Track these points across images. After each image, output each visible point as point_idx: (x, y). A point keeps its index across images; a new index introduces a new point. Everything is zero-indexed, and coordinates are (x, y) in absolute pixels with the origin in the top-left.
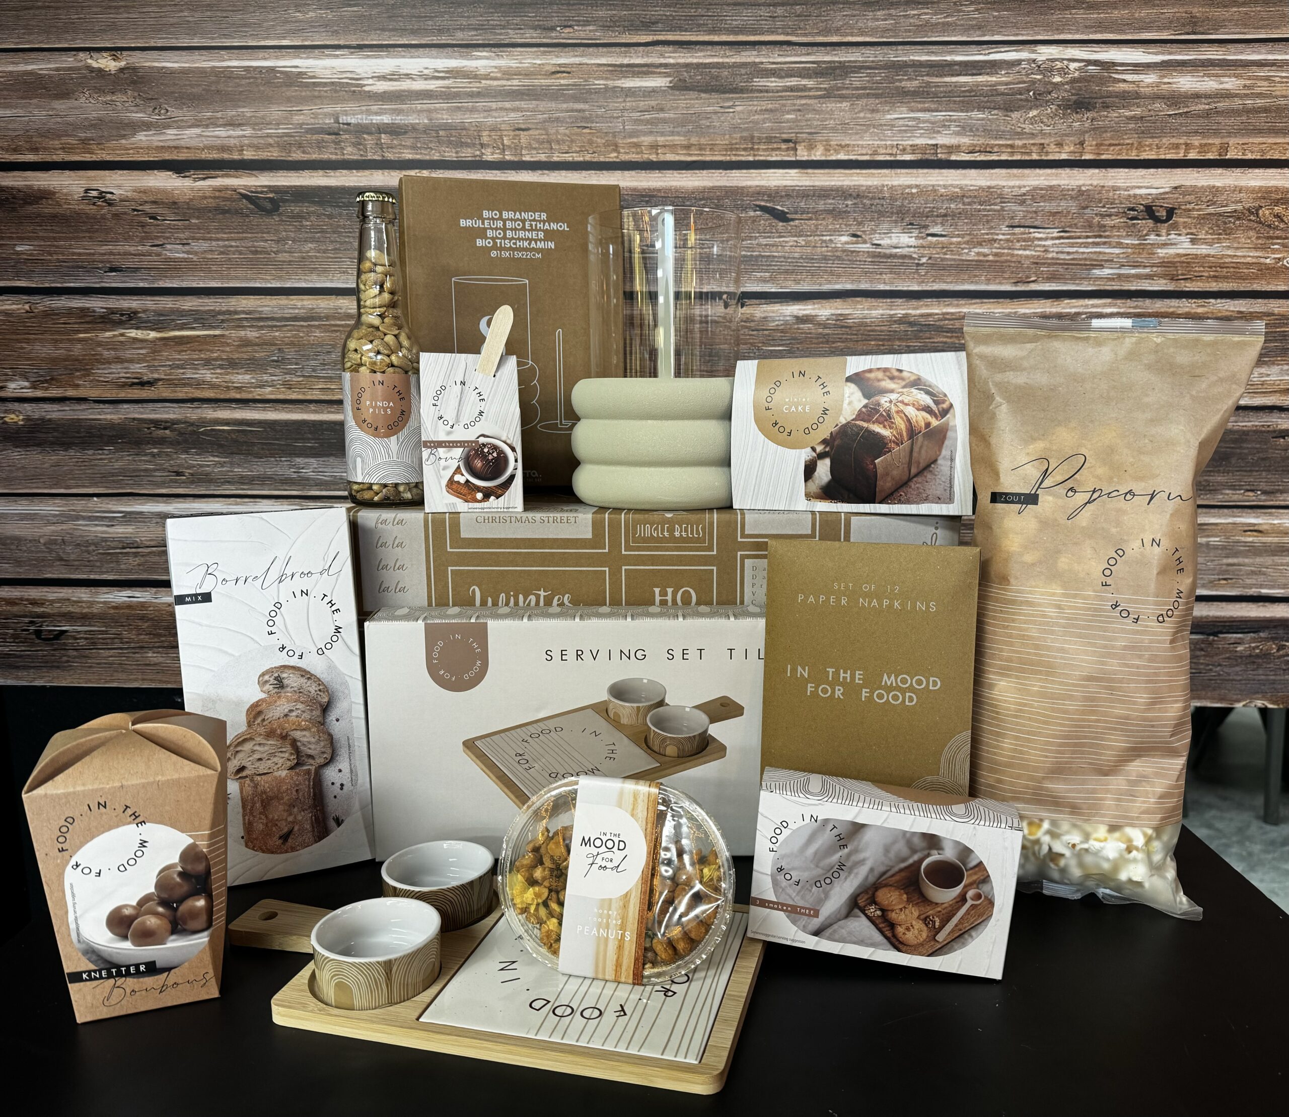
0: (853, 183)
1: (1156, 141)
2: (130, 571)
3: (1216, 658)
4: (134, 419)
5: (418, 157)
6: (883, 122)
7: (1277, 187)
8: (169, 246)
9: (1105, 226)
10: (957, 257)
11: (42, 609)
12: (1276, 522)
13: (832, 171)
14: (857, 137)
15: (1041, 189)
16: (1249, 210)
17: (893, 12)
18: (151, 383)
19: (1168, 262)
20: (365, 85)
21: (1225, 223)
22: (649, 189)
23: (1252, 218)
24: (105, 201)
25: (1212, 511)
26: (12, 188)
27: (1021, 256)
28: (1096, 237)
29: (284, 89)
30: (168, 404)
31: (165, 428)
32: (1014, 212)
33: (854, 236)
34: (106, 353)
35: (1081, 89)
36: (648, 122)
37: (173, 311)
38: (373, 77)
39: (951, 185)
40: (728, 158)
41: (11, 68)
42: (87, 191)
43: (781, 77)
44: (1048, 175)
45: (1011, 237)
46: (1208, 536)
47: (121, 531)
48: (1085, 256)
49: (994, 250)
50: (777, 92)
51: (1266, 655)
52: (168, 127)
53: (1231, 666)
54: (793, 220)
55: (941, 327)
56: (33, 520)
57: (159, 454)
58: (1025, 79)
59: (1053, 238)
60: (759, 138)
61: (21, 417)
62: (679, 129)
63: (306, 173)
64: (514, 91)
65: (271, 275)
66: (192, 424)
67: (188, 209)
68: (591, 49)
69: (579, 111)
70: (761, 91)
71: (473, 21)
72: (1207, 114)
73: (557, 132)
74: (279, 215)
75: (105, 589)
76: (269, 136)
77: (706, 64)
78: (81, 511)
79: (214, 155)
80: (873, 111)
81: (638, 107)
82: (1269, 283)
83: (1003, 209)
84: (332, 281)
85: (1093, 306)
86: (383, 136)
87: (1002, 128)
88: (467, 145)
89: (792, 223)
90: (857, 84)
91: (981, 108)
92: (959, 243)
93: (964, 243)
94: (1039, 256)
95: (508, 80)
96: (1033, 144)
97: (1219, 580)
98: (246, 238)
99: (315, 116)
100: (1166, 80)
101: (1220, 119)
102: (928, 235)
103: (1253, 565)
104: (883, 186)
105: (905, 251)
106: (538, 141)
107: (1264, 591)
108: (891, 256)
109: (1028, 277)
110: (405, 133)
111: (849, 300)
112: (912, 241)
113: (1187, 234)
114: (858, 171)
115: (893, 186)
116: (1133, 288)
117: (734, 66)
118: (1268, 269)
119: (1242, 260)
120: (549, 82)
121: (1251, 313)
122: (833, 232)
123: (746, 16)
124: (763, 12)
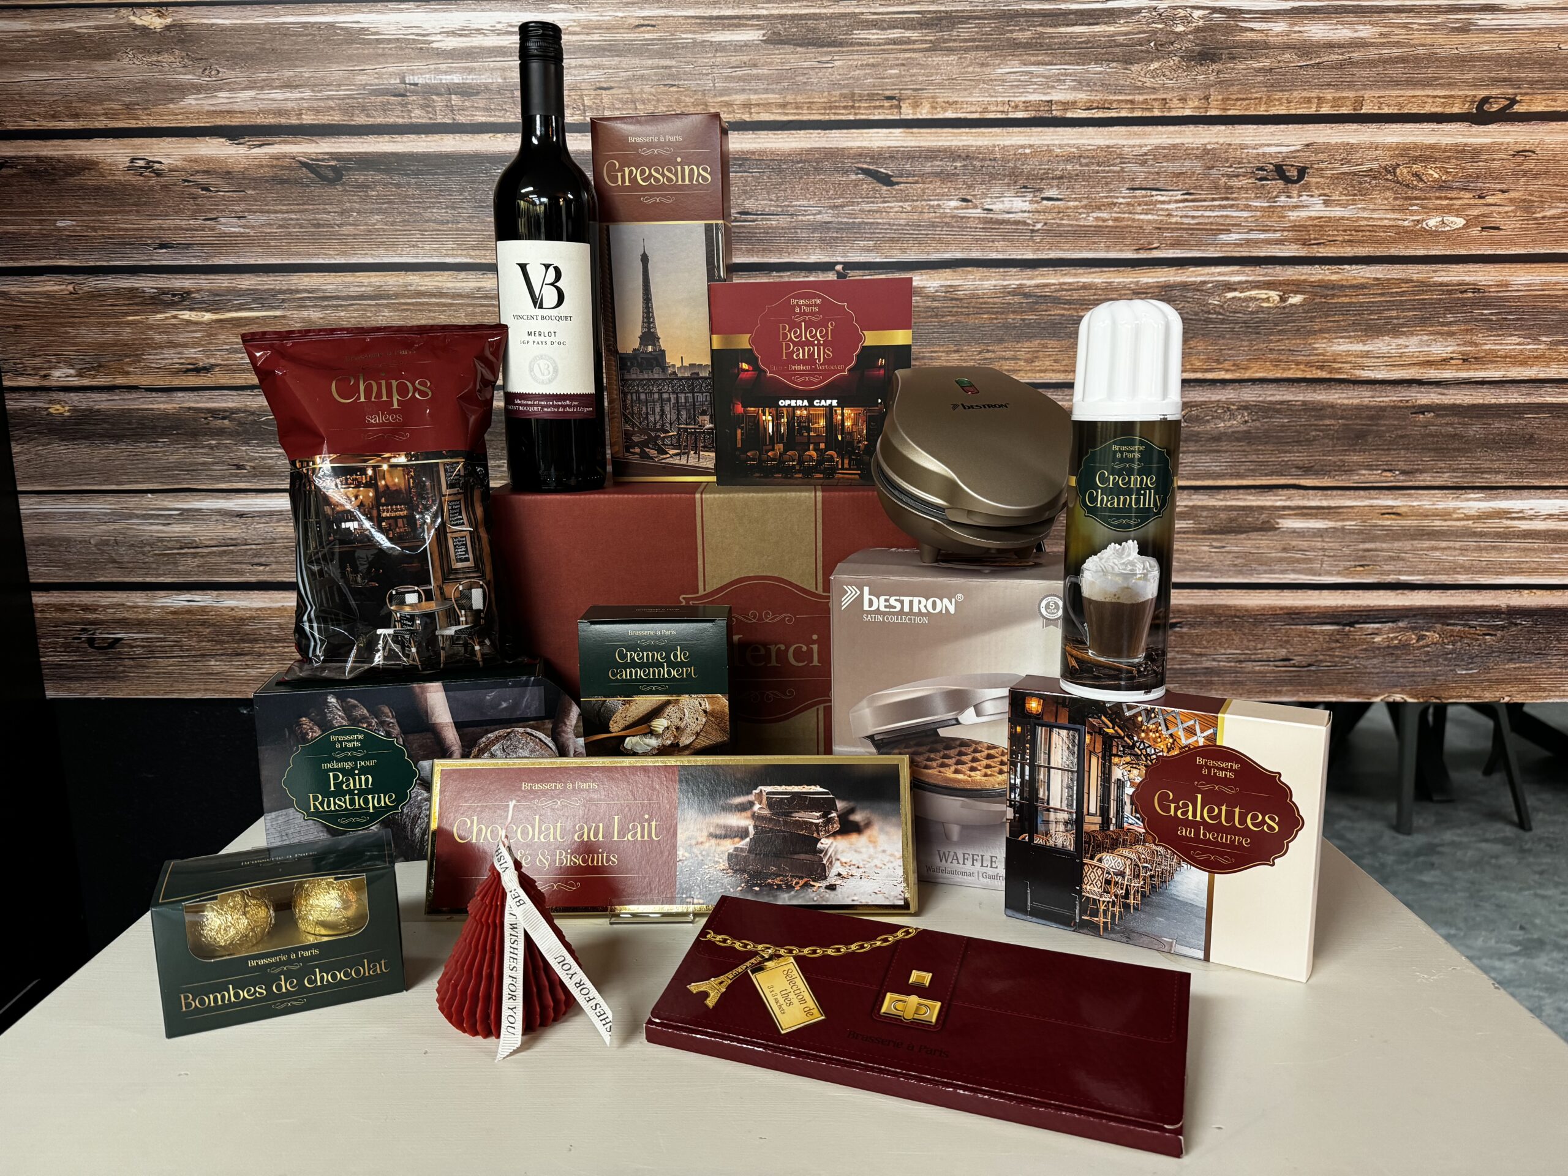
0: (960, 144)
1: (1287, 95)
2: (188, 573)
3: (1352, 650)
4: (190, 408)
5: (492, 119)
6: (993, 77)
7: (1415, 144)
8: (223, 220)
9: (1232, 188)
10: (1074, 223)
11: (95, 616)
12: (1415, 504)
13: (939, 130)
14: (966, 93)
15: (1164, 148)
16: (1385, 168)
18: (207, 369)
19: (1300, 226)
20: (433, 42)
21: (1361, 183)
22: (743, 152)
23: (1389, 177)
24: (153, 171)
25: (1348, 492)
26: (51, 158)
27: (1142, 220)
28: (1223, 199)
29: (344, 47)
30: (226, 392)
31: (224, 418)
32: (1135, 173)
33: (964, 200)
34: (157, 337)
35: (1205, 40)
36: (740, 79)
37: (230, 291)
38: (441, 33)
39: (1068, 145)
40: (827, 118)
41: (46, 26)
42: (133, 160)
43: (884, 29)
44: (1171, 133)
45: (1132, 201)
46: (1343, 520)
47: (177, 529)
48: (1211, 220)
49: (1114, 215)
50: (879, 45)
51: (1405, 646)
52: (221, 89)
53: (1368, 658)
54: (898, 183)
56: (82, 519)
57: (217, 446)
58: (1145, 28)
59: (1177, 202)
60: (860, 96)
61: (67, 408)
62: (774, 86)
63: (371, 139)
64: (594, 47)
65: (335, 249)
66: (253, 414)
67: (244, 178)
69: (666, 67)
70: (862, 44)
72: (1340, 65)
73: (642, 92)
74: (343, 184)
75: (162, 593)
76: (329, 98)
77: (801, 15)
78: (135, 509)
79: (271, 120)
80: (983, 65)
81: (729, 63)
82: (1407, 247)
83: (1122, 170)
84: (401, 255)
85: (1220, 274)
86: (453, 97)
87: (1122, 82)
89: (896, 187)
90: (965, 35)
91: (1098, 61)
92: (1076, 207)
93: (1083, 207)
94: (1161, 221)
95: (588, 34)
96: (1155, 100)
97: (1356, 566)
98: (306, 210)
99: (380, 76)
100: (1296, 28)
101: (1355, 70)
102: (1043, 199)
103: (1391, 550)
104: (994, 146)
105: (1018, 217)
106: (621, 100)
107: (1404, 578)
108: (1003, 222)
109: (1150, 244)
110: (478, 93)
111: (960, 270)
112: (1027, 206)
113: (1320, 195)
114: (967, 130)
115: (1004, 146)
116: (1262, 254)
117: (832, 17)
118: (1406, 232)
119: (1379, 223)
120: (632, 36)
121: (1388, 279)
122: (940, 197)
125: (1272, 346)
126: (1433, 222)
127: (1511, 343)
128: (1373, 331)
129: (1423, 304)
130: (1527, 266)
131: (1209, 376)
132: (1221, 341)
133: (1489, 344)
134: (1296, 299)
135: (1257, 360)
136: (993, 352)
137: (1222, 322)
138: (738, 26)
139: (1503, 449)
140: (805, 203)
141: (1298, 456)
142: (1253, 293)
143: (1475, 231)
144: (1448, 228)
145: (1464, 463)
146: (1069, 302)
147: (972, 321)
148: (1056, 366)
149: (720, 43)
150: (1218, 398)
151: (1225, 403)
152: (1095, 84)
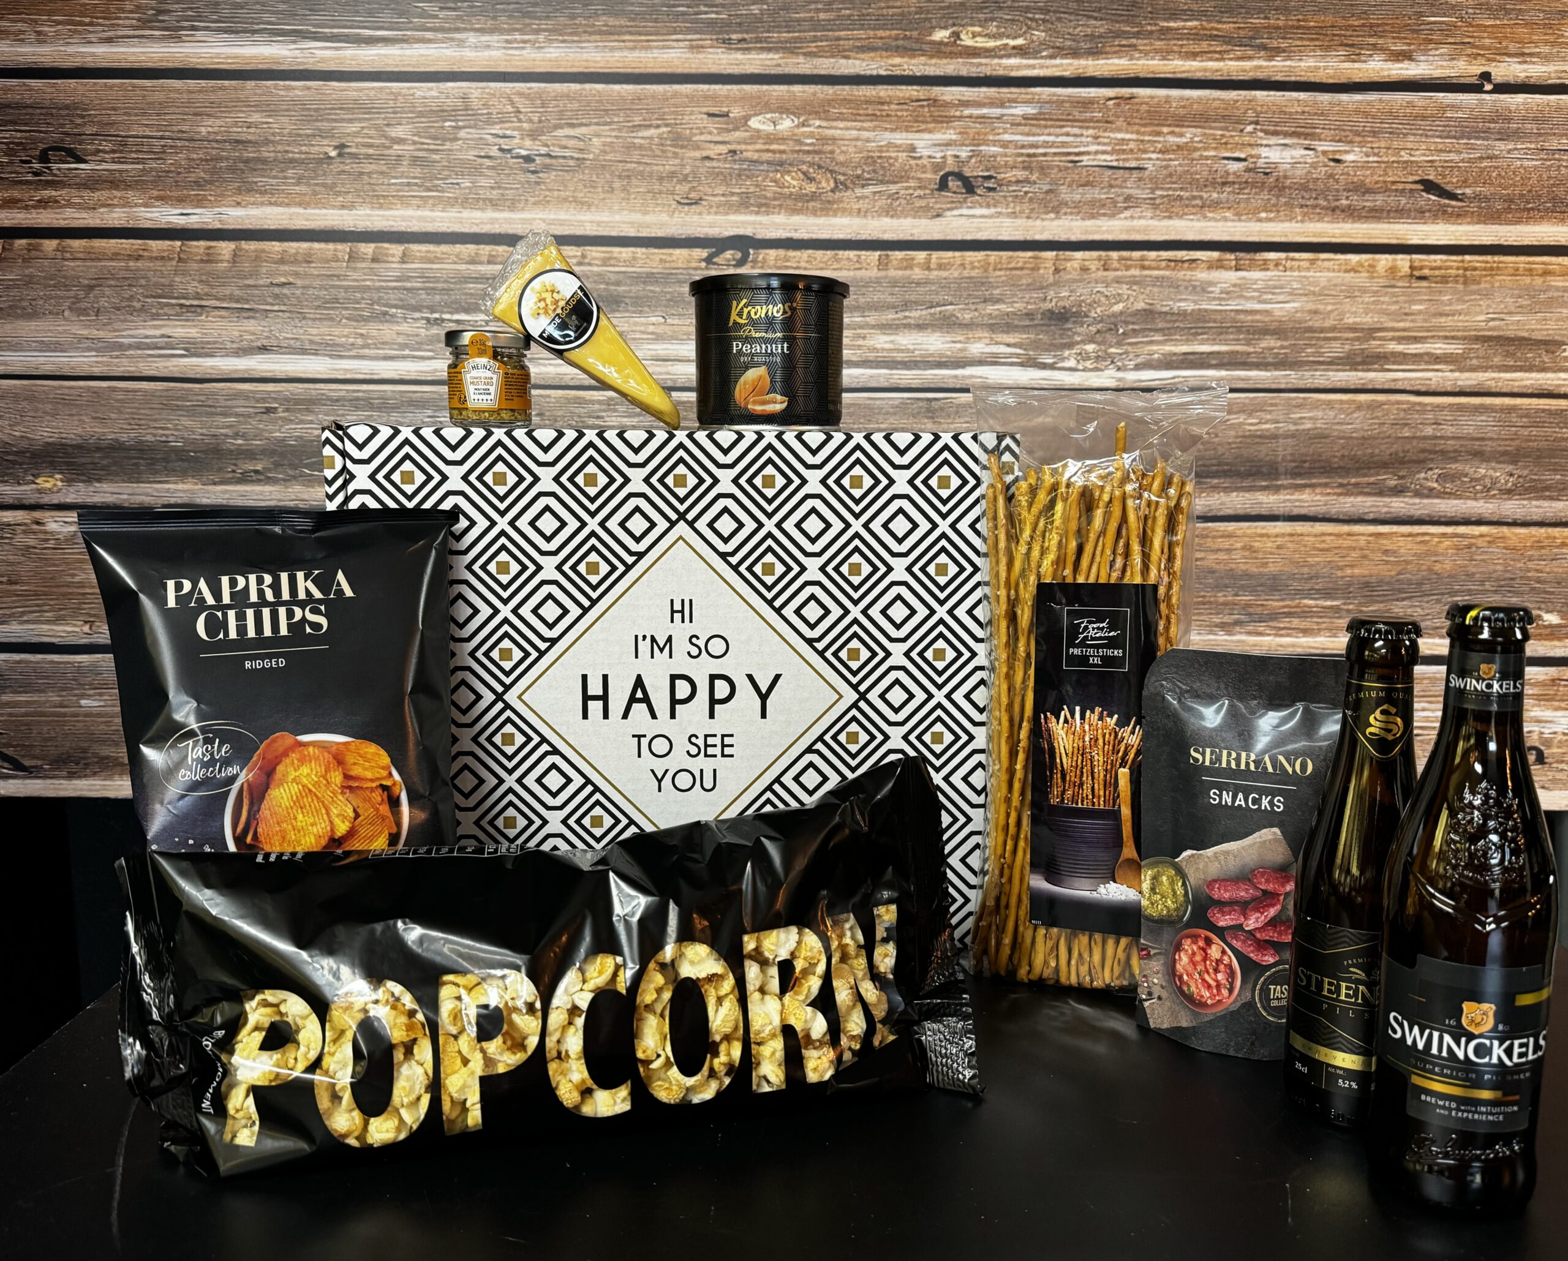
0: (1341, 225)
1: (966, 273)
6: (1304, 299)
7: (815, 215)
9: (1024, 168)
10: (1208, 131)
13: (1367, 241)
14: (1335, 282)
15: (1104, 215)
16: (847, 188)
17: (1292, 428)
19: (942, 122)
21: (874, 171)
23: (842, 178)
27: (1127, 132)
28: (1034, 155)
32: (1138, 187)
33: (1338, 161)
35: (1061, 336)
39: (1216, 220)
40: (1496, 258)
43: (1428, 354)
44: (1096, 232)
45: (1139, 155)
48: (1047, 131)
49: (1161, 139)
50: (1433, 337)
54: (1416, 182)
55: (1228, 43)
58: (1130, 348)
60: (1457, 282)
62: (1556, 294)
70: (1453, 338)
72: (906, 305)
77: (1521, 371)
80: (1316, 312)
82: (814, 94)
83: (1153, 191)
85: (1033, 67)
87: (1156, 290)
89: (1417, 178)
90: (1336, 344)
91: (1183, 314)
92: (1206, 149)
93: (1198, 149)
94: (1105, 131)
96: (1116, 270)
100: (959, 346)
101: (890, 299)
102: (1245, 160)
104: (1302, 221)
105: (1273, 140)
108: (1294, 134)
109: (1118, 105)
111: (1343, 80)
112: (1264, 152)
113: (920, 158)
114: (1334, 240)
115: (1291, 220)
116: (984, 89)
117: (1486, 369)
118: (817, 113)
119: (849, 124)
121: (832, 56)
122: (1365, 166)
123: (1470, 426)
124: (1449, 430)
126: (786, 124)
129: (788, 27)
130: (669, 71)
134: (941, 35)
137: (1028, 9)
142: (992, 44)
143: (736, 112)
144: (769, 116)
146: (1212, 37)
147: (1329, 19)
152: (1186, 288)
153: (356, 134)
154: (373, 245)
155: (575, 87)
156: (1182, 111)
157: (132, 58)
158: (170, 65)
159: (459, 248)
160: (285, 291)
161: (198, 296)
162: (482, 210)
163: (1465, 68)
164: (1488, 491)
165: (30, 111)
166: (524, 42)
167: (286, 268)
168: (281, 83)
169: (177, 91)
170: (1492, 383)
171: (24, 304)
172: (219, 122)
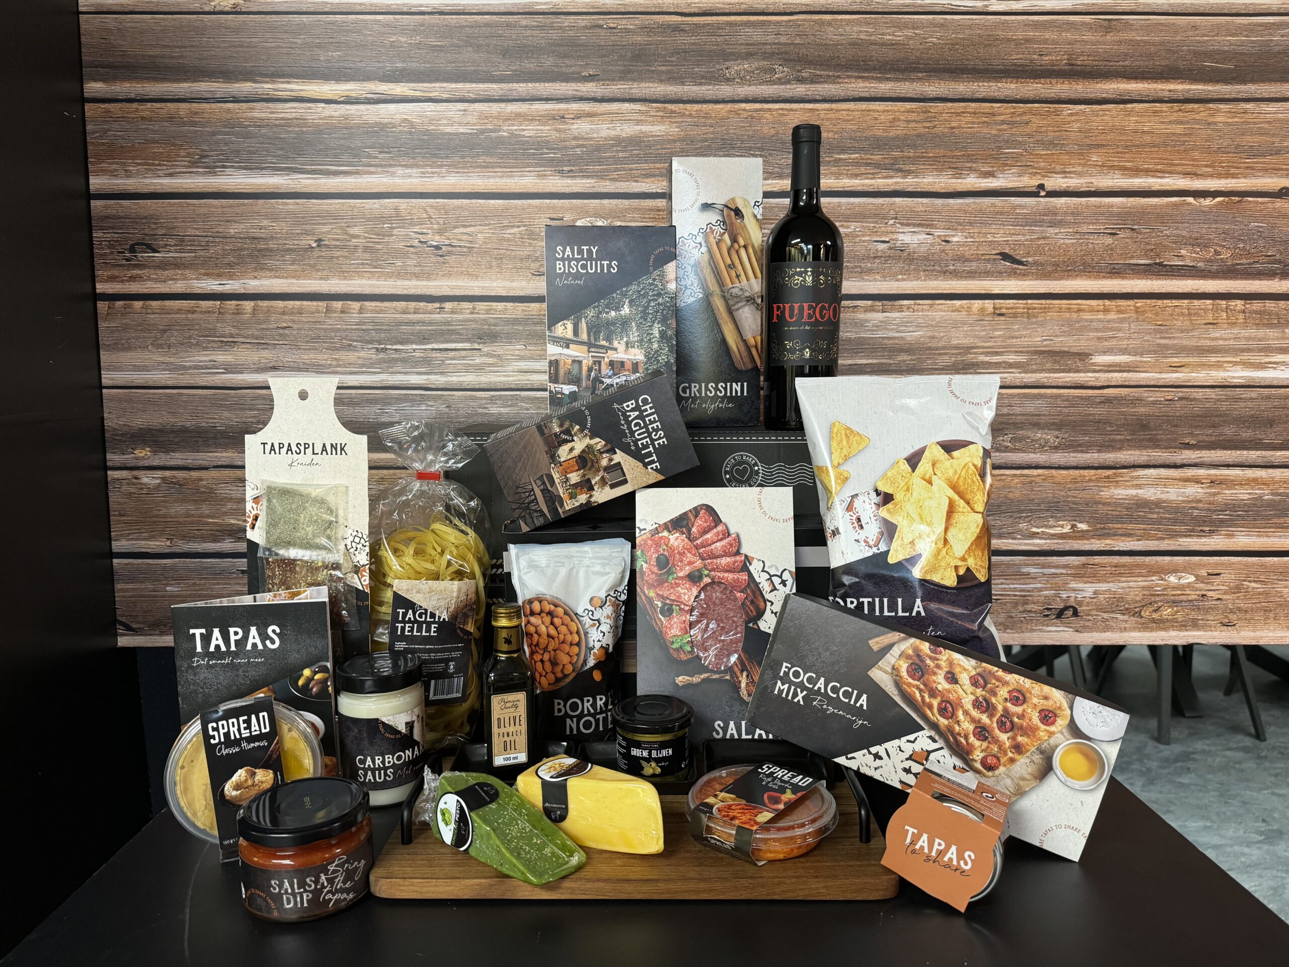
0: (949, 282)
6: (926, 329)
10: (865, 224)
13: (966, 292)
14: (945, 318)
22: (1111, 278)
33: (947, 242)
36: (1111, 329)
39: (870, 281)
40: (1048, 301)
43: (1004, 362)
50: (1008, 352)
54: (997, 254)
60: (1023, 317)
62: (1086, 324)
64: (1215, 353)
68: (1152, 383)
69: (1166, 338)
70: (1021, 352)
71: (1242, 404)
73: (1183, 322)
77: (1063, 372)
80: (933, 337)
81: (1118, 340)
82: (616, 204)
88: (1256, 312)
89: (998, 252)
90: (946, 357)
92: (863, 236)
95: (1219, 361)
102: (888, 242)
104: (925, 280)
105: (907, 229)
106: (1199, 315)
108: (919, 225)
111: (951, 190)
112: (901, 237)
114: (945, 292)
115: (917, 280)
117: (1041, 371)
118: (618, 217)
120: (1186, 360)
121: (627, 181)
122: (965, 244)
123: (1031, 407)
124: (1018, 410)
125: (711, 130)
127: (530, 130)
128: (635, 141)
129: (600, 162)
130: (525, 191)
131: (758, 106)
132: (750, 133)
133: (547, 131)
135: (722, 118)
136: (924, 127)
138: (1110, 366)
139: (525, 46)
140: (1067, 241)
141: (685, 40)
145: (554, 35)
146: (868, 164)
147: (941, 152)
148: (876, 115)
149: (1123, 354)
150: (751, 88)
151: (745, 84)
153: (329, 233)
154: (341, 303)
155: (465, 202)
156: (849, 212)
157: (186, 186)
158: (210, 190)
159: (395, 304)
160: (286, 331)
161: (231, 336)
162: (410, 280)
163: (1028, 182)
164: (1042, 447)
165: (123, 220)
166: (433, 173)
167: (286, 317)
168: (280, 201)
169: (215, 207)
170: (1045, 380)
171: (124, 342)
172: (241, 226)
